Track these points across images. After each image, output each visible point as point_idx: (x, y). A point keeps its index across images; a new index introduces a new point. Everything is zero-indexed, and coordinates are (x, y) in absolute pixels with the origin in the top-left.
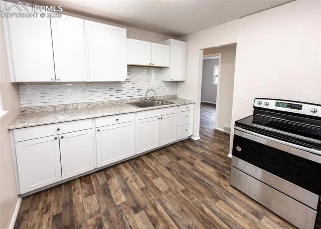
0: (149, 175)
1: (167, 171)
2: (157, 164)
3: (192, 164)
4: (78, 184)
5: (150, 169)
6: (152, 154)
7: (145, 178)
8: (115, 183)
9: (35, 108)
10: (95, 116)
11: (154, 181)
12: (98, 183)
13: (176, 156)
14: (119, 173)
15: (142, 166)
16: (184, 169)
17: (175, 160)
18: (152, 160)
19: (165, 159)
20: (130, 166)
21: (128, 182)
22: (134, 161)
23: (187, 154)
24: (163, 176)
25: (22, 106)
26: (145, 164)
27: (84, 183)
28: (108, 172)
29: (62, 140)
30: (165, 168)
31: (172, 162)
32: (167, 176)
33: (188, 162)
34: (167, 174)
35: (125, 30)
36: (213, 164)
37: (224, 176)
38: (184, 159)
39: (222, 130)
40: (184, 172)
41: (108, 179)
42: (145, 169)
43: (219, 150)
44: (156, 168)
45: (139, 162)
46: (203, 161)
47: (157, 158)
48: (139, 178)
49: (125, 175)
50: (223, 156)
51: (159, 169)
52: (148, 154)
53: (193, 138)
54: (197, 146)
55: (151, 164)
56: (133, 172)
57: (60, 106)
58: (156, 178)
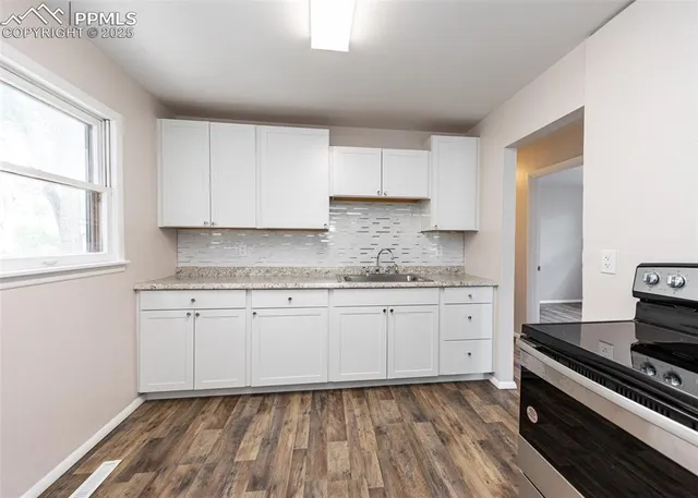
0: (330, 430)
1: (372, 436)
2: (363, 414)
3: (444, 439)
4: (214, 405)
5: (342, 419)
6: (370, 392)
7: (319, 435)
8: (264, 422)
9: (193, 268)
10: (250, 286)
11: (330, 444)
12: (240, 413)
13: (419, 409)
14: (283, 409)
15: (332, 408)
16: (415, 444)
17: (408, 418)
18: (360, 403)
19: (389, 410)
20: (310, 402)
21: (284, 429)
22: (323, 397)
23: (453, 412)
24: (355, 443)
25: (180, 265)
26: (340, 407)
27: (223, 405)
28: (268, 401)
29: (198, 319)
30: (371, 428)
31: (401, 420)
32: (364, 445)
33: (440, 433)
34: (368, 441)
35: (325, 132)
38: (433, 421)
40: (410, 453)
41: (259, 411)
42: (331, 416)
44: (355, 422)
45: (332, 399)
46: (481, 443)
47: (373, 401)
48: (307, 430)
49: (289, 416)
51: (359, 425)
52: (360, 391)
53: (494, 380)
54: (494, 402)
55: (352, 411)
56: (307, 416)
57: (226, 269)
58: (339, 440)
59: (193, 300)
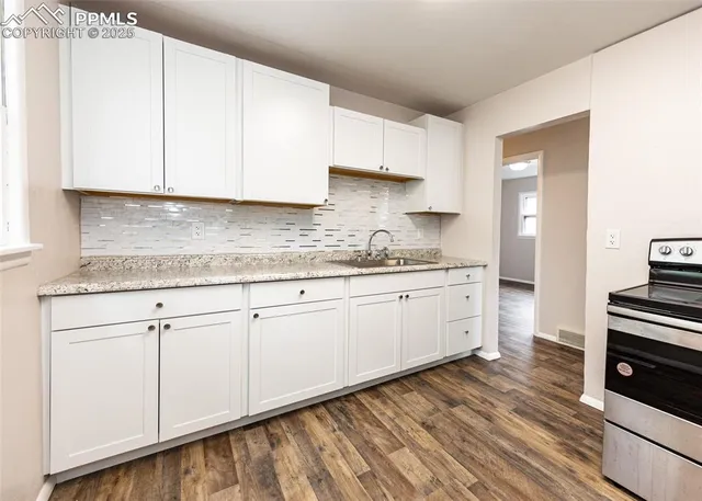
0: (379, 440)
1: (424, 433)
2: (396, 413)
3: (489, 418)
4: (198, 455)
5: (380, 425)
6: (384, 389)
7: (368, 449)
8: (290, 457)
9: (112, 259)
10: (249, 278)
11: (393, 456)
12: (248, 456)
13: (445, 395)
14: (304, 435)
15: (359, 416)
16: (469, 429)
17: (442, 406)
18: (384, 403)
19: (417, 403)
20: (328, 416)
21: (325, 455)
22: (338, 405)
23: (470, 391)
24: (414, 447)
25: (85, 254)
26: (368, 413)
27: (212, 455)
28: (274, 429)
29: (166, 335)
30: (418, 427)
31: (437, 410)
32: (426, 446)
33: (479, 412)
34: (425, 439)
35: (326, 87)
36: (544, 419)
37: (580, 453)
38: (465, 403)
39: (554, 338)
40: (470, 438)
41: (272, 445)
42: (366, 425)
43: (554, 384)
44: (397, 425)
45: (352, 407)
46: (516, 411)
47: (396, 398)
48: (352, 448)
49: (317, 439)
50: (566, 400)
51: (403, 426)
52: (374, 389)
53: (481, 354)
54: (496, 374)
55: (383, 414)
56: (338, 432)
57: (171, 258)
58: (397, 449)
59: (159, 305)
